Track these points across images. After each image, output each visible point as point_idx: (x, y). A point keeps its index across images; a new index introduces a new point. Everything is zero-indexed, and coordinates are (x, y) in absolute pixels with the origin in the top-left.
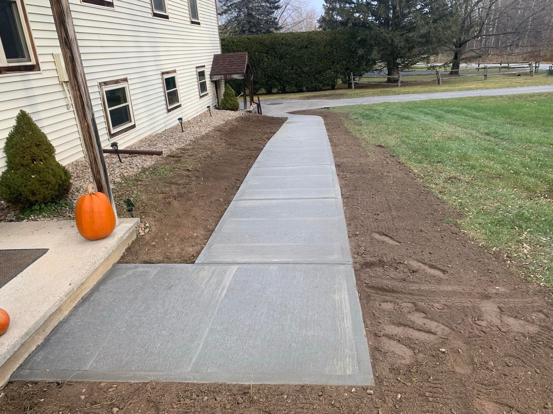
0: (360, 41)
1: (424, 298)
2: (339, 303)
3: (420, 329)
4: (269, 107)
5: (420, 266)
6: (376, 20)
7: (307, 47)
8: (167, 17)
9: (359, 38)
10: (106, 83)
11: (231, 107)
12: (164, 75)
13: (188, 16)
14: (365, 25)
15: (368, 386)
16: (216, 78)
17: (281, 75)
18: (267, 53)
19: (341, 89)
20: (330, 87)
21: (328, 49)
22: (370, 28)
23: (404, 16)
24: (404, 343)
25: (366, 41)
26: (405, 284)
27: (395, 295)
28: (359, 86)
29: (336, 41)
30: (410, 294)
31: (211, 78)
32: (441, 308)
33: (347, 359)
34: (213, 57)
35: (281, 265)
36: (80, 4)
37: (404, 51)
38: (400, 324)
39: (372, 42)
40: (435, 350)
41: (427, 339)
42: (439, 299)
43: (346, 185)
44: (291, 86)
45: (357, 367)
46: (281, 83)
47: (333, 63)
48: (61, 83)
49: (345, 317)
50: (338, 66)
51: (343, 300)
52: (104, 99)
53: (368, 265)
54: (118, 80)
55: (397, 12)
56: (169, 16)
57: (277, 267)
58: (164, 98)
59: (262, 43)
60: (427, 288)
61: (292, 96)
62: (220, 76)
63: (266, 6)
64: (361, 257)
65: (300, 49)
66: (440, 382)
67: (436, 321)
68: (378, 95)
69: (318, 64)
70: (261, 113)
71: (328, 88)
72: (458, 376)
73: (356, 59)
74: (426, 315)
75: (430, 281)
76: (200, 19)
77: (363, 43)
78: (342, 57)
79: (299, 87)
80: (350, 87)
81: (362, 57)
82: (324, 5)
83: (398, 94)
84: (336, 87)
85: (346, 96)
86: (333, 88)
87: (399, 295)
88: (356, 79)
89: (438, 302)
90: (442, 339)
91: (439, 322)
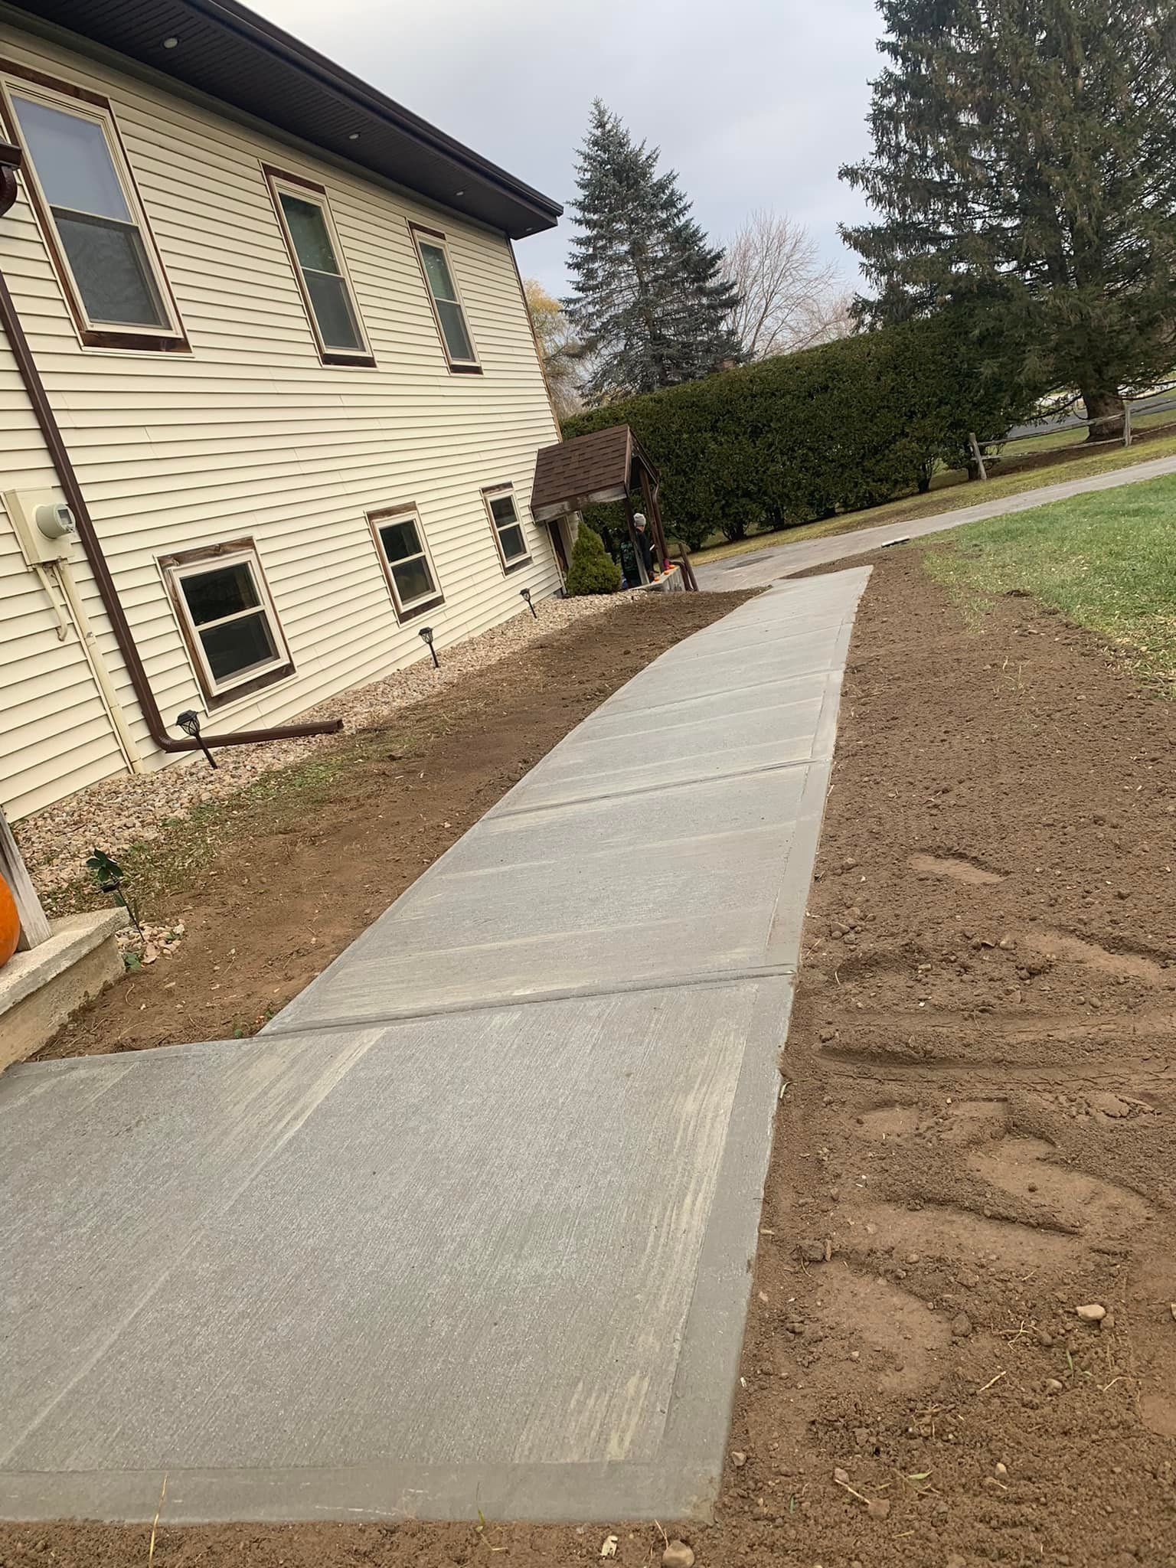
0: (981, 340)
1: (1060, 1076)
2: (691, 1128)
3: (1005, 1213)
4: (733, 573)
5: (1065, 951)
6: (1021, 269)
7: (826, 388)
8: (369, 362)
9: (977, 332)
10: (180, 558)
11: (596, 585)
12: (374, 521)
13: (440, 353)
14: (990, 289)
15: (678, 1522)
16: (549, 513)
17: (762, 480)
18: (714, 428)
19: (947, 486)
20: (914, 487)
21: (888, 379)
22: (1006, 296)
23: (1108, 238)
24: (915, 1289)
25: (1000, 333)
26: (990, 1027)
27: (938, 1075)
28: (997, 469)
29: (908, 354)
30: (998, 1062)
31: (534, 515)
32: (1125, 1109)
33: (634, 1380)
34: (535, 457)
35: (535, 1007)
36: (80, 352)
37: (1126, 338)
38: (920, 1200)
39: (1020, 333)
40: (1055, 1315)
41: (1033, 1259)
42: (1121, 1071)
43: (862, 718)
44: (797, 506)
45: (660, 1421)
46: (764, 504)
47: (911, 417)
48: (31, 569)
49: (692, 1186)
50: (927, 422)
51: (710, 1115)
52: (177, 602)
53: (855, 968)
54: (221, 545)
55: (1082, 230)
56: (376, 359)
57: (516, 1017)
58: (382, 583)
59: (694, 405)
60: (1081, 1032)
61: (803, 531)
62: (558, 505)
63: (701, 305)
64: (840, 944)
65: (805, 398)
66: (1046, 1487)
67: (1090, 1172)
68: (1061, 479)
69: (866, 428)
70: (696, 589)
71: (907, 490)
72: (1146, 1455)
73: (978, 391)
74: (1051, 1149)
75: (1095, 1000)
76: (480, 357)
77: (990, 342)
78: (935, 395)
79: (820, 506)
80: (973, 475)
81: (997, 384)
82: (863, 264)
83: (1125, 466)
84: (930, 486)
85: (961, 502)
86: (924, 488)
87: (952, 1072)
88: (989, 449)
89: (1117, 1087)
90: (1097, 1257)
91: (1101, 1176)
